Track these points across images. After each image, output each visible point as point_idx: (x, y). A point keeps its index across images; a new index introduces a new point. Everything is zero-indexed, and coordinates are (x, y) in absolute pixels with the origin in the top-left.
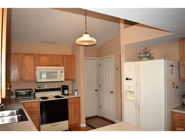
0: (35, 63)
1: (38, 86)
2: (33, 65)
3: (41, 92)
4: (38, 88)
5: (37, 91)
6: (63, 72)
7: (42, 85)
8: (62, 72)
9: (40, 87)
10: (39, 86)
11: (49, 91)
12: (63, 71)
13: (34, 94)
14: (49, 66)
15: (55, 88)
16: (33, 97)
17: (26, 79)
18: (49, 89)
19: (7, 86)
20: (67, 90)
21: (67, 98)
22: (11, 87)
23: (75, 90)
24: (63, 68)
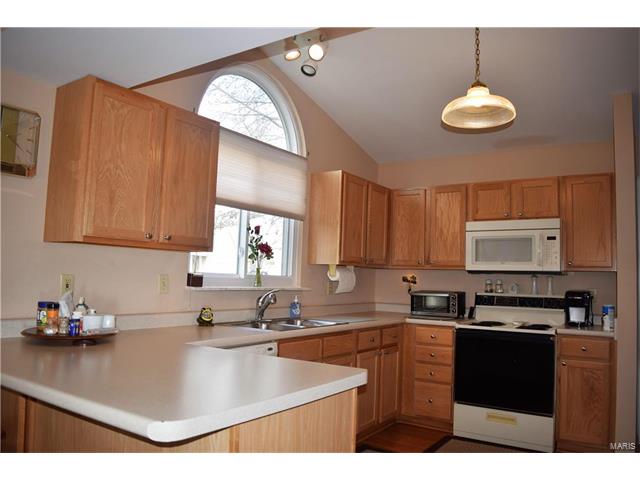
0: (467, 214)
1: (487, 285)
2: (458, 217)
4: (486, 291)
5: (480, 300)
6: (554, 238)
7: (499, 282)
8: (549, 238)
9: (491, 291)
10: (489, 287)
11: (521, 305)
12: (557, 234)
13: (472, 310)
14: (508, 218)
15: (541, 299)
16: (456, 314)
17: (441, 259)
18: (520, 298)
19: (405, 279)
20: (583, 310)
21: (553, 333)
22: (415, 283)
23: (605, 311)
24: (556, 223)
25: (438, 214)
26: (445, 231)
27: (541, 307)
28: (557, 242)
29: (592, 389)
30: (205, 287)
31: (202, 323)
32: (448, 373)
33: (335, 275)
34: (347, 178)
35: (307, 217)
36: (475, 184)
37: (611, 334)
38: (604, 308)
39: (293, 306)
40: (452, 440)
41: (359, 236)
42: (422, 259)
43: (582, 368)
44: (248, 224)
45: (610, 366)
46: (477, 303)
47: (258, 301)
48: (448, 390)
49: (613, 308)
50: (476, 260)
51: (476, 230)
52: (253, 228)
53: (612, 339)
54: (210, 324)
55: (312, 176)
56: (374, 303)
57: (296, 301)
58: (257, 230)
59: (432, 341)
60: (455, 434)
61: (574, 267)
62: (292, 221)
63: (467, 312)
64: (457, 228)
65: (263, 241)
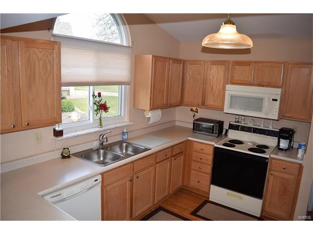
0: (228, 79)
1: (236, 118)
3: (238, 130)
4: (235, 122)
5: (232, 127)
6: (276, 100)
7: (243, 118)
8: (273, 100)
9: (238, 122)
10: (237, 120)
11: (254, 132)
12: (279, 98)
13: (227, 131)
14: (251, 84)
15: (265, 130)
16: (217, 135)
17: (211, 103)
18: (254, 128)
19: (192, 110)
20: (288, 141)
21: (268, 157)
22: (197, 112)
23: (300, 147)
24: (279, 91)
25: (211, 77)
26: (214, 88)
27: (265, 134)
28: (278, 103)
29: (285, 189)
30: (65, 136)
31: (63, 157)
32: (209, 169)
33: (149, 114)
34: (155, 59)
35: (133, 82)
36: (234, 61)
37: (301, 162)
38: (299, 145)
39: (123, 133)
40: (208, 204)
41: (163, 92)
42: (200, 103)
43: (282, 178)
44: (93, 93)
45: (297, 179)
46: (230, 128)
47: (100, 137)
48: (208, 178)
49: (305, 145)
50: (230, 107)
51: (232, 90)
52: (96, 94)
53: (301, 165)
54: (69, 157)
55: (136, 56)
56: (175, 121)
57: (125, 131)
58: (99, 95)
59: (201, 151)
60: (210, 200)
61: (286, 117)
62: (123, 86)
63: (224, 131)
64: (221, 87)
65: (103, 102)
